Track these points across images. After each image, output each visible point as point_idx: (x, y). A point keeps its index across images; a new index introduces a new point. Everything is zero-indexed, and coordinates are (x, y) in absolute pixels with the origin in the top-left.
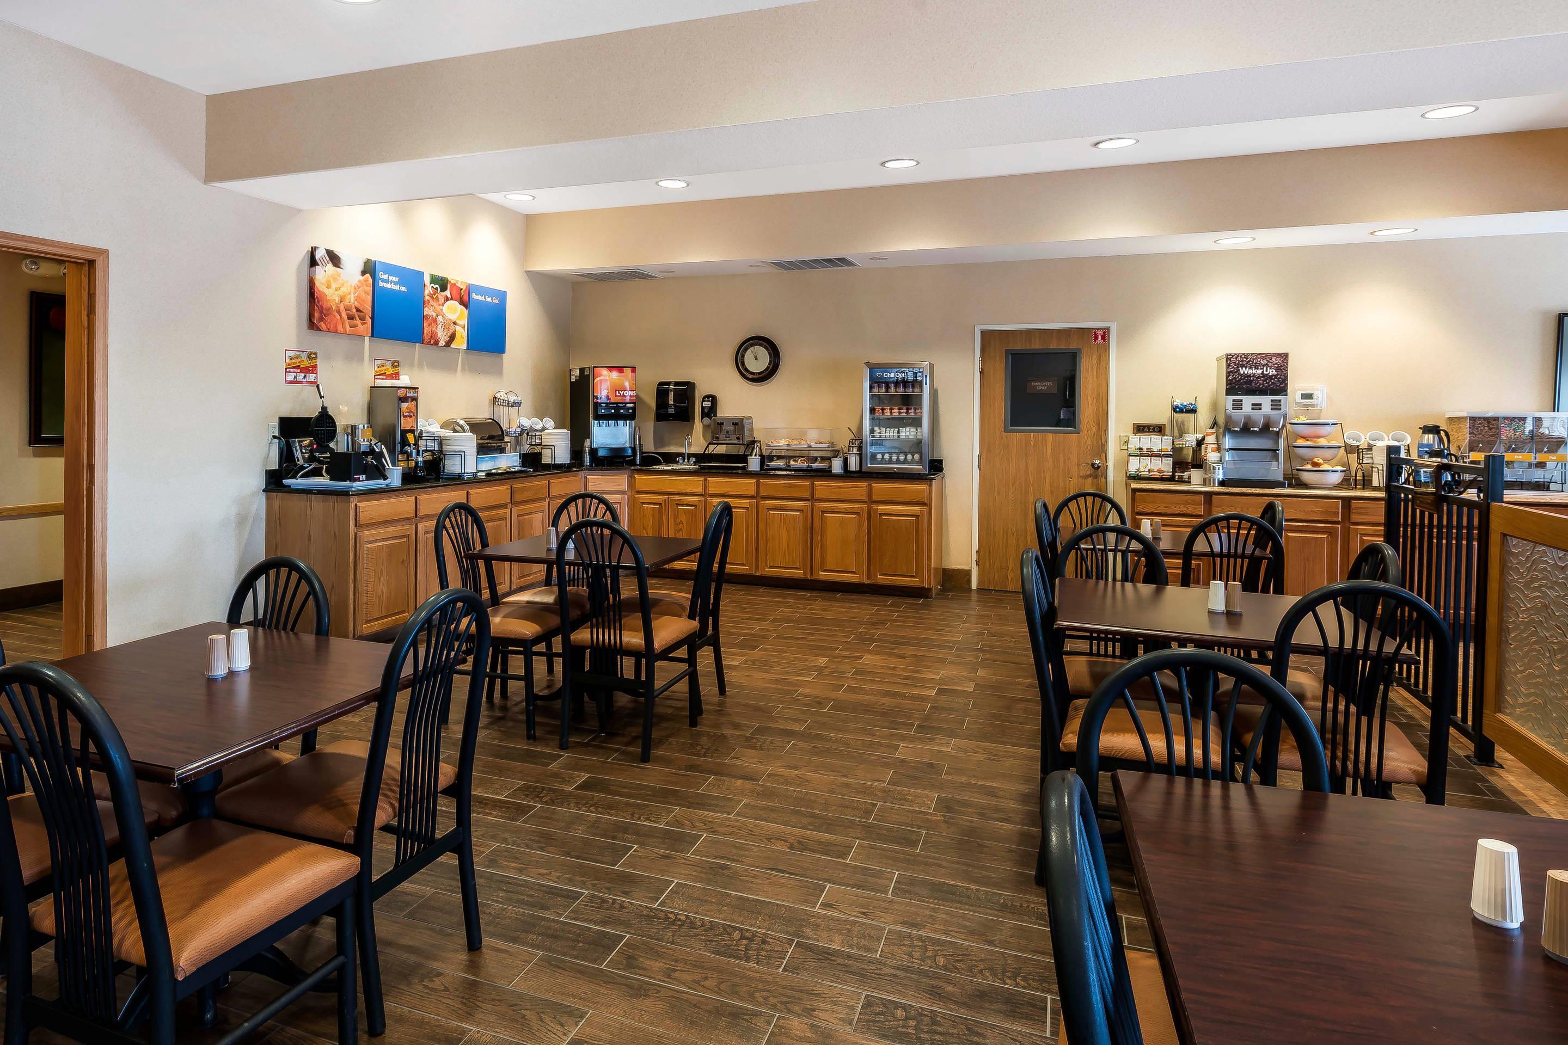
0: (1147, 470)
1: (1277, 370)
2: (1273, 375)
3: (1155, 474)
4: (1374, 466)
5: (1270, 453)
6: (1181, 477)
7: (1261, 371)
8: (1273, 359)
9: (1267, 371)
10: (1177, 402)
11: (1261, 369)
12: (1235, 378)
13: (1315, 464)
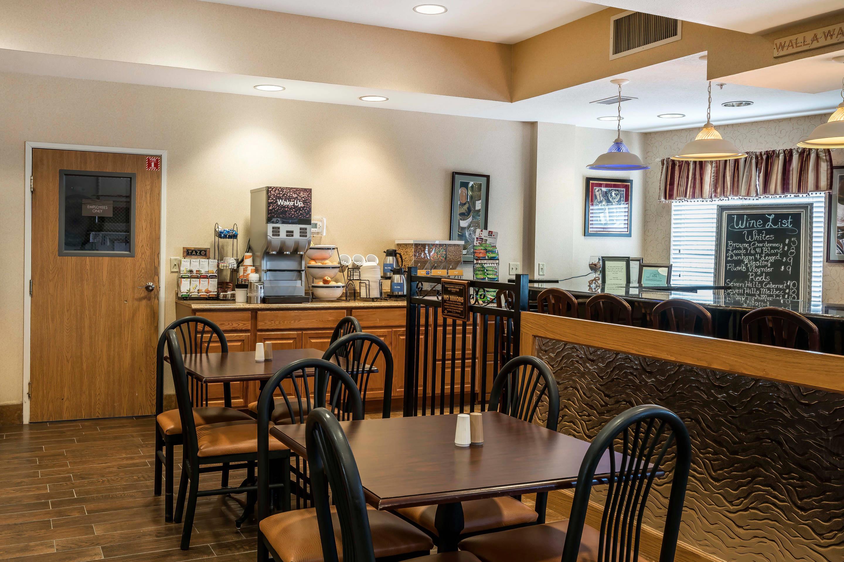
0: (196, 291)
1: (304, 202)
2: (301, 207)
3: (203, 294)
4: (362, 281)
5: (295, 274)
6: (225, 296)
7: (293, 203)
8: (301, 194)
9: (297, 203)
10: (220, 229)
11: (293, 201)
12: (274, 209)
13: (326, 282)
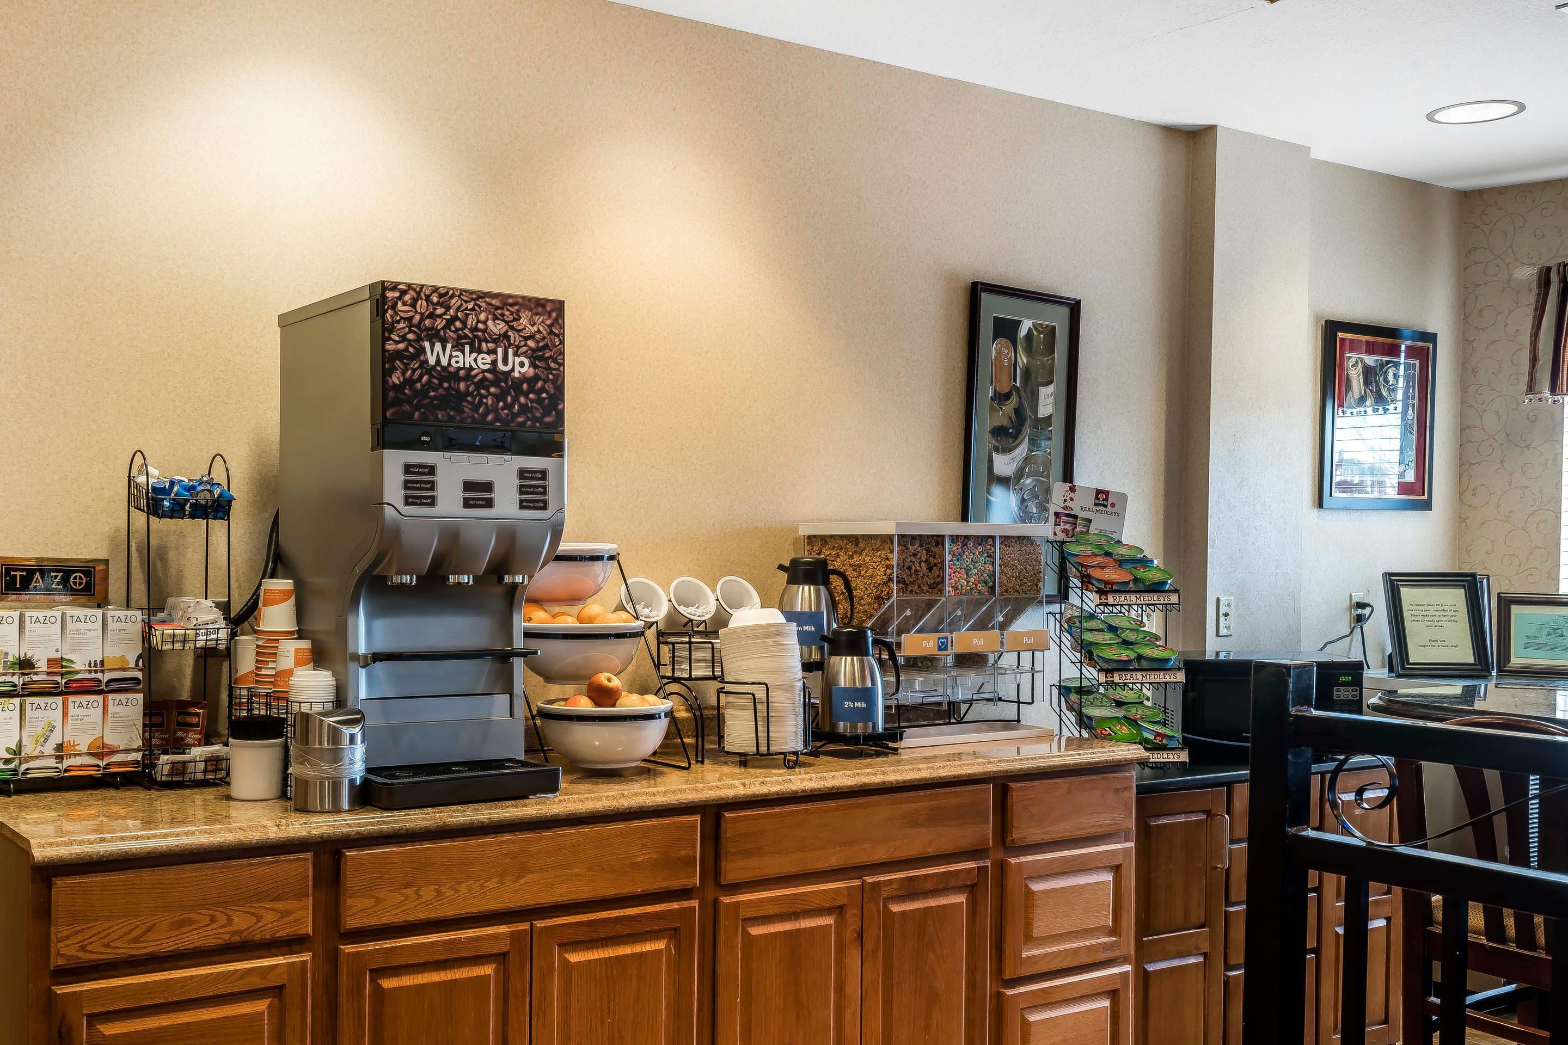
0: (49, 749)
1: (536, 357)
2: (524, 379)
3: (80, 763)
4: (729, 688)
5: (484, 667)
6: (179, 769)
7: (489, 359)
8: (524, 321)
9: (505, 361)
10: (156, 475)
11: (490, 352)
12: (409, 382)
13: (603, 695)
